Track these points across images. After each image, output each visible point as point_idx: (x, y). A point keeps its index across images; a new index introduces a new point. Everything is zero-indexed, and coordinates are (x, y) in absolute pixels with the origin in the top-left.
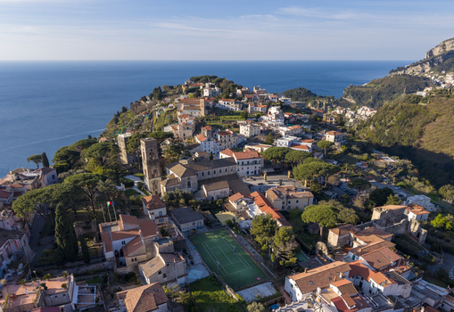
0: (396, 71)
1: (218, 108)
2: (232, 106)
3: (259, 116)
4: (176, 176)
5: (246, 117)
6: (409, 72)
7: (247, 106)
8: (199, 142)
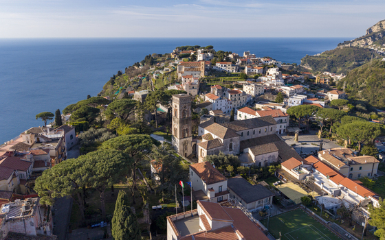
0: (343, 44)
1: (215, 70)
2: (229, 68)
3: (256, 77)
4: (215, 137)
5: (246, 77)
6: (355, 44)
7: (244, 68)
8: (211, 101)
